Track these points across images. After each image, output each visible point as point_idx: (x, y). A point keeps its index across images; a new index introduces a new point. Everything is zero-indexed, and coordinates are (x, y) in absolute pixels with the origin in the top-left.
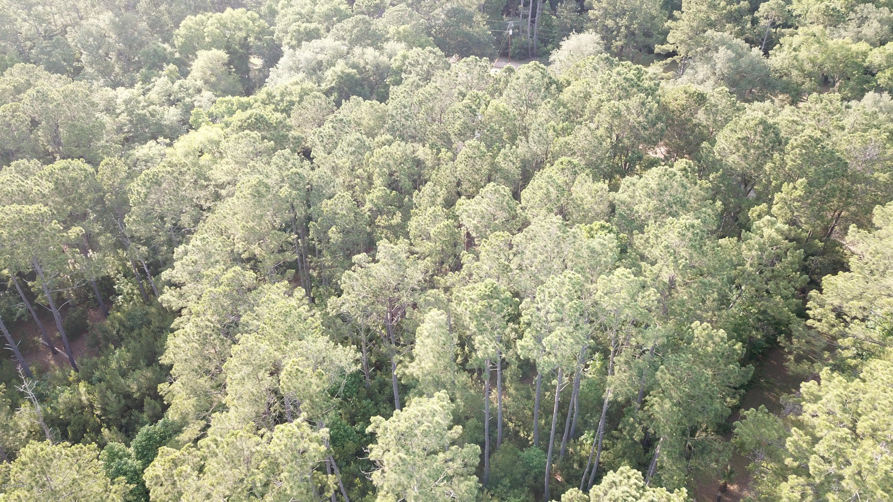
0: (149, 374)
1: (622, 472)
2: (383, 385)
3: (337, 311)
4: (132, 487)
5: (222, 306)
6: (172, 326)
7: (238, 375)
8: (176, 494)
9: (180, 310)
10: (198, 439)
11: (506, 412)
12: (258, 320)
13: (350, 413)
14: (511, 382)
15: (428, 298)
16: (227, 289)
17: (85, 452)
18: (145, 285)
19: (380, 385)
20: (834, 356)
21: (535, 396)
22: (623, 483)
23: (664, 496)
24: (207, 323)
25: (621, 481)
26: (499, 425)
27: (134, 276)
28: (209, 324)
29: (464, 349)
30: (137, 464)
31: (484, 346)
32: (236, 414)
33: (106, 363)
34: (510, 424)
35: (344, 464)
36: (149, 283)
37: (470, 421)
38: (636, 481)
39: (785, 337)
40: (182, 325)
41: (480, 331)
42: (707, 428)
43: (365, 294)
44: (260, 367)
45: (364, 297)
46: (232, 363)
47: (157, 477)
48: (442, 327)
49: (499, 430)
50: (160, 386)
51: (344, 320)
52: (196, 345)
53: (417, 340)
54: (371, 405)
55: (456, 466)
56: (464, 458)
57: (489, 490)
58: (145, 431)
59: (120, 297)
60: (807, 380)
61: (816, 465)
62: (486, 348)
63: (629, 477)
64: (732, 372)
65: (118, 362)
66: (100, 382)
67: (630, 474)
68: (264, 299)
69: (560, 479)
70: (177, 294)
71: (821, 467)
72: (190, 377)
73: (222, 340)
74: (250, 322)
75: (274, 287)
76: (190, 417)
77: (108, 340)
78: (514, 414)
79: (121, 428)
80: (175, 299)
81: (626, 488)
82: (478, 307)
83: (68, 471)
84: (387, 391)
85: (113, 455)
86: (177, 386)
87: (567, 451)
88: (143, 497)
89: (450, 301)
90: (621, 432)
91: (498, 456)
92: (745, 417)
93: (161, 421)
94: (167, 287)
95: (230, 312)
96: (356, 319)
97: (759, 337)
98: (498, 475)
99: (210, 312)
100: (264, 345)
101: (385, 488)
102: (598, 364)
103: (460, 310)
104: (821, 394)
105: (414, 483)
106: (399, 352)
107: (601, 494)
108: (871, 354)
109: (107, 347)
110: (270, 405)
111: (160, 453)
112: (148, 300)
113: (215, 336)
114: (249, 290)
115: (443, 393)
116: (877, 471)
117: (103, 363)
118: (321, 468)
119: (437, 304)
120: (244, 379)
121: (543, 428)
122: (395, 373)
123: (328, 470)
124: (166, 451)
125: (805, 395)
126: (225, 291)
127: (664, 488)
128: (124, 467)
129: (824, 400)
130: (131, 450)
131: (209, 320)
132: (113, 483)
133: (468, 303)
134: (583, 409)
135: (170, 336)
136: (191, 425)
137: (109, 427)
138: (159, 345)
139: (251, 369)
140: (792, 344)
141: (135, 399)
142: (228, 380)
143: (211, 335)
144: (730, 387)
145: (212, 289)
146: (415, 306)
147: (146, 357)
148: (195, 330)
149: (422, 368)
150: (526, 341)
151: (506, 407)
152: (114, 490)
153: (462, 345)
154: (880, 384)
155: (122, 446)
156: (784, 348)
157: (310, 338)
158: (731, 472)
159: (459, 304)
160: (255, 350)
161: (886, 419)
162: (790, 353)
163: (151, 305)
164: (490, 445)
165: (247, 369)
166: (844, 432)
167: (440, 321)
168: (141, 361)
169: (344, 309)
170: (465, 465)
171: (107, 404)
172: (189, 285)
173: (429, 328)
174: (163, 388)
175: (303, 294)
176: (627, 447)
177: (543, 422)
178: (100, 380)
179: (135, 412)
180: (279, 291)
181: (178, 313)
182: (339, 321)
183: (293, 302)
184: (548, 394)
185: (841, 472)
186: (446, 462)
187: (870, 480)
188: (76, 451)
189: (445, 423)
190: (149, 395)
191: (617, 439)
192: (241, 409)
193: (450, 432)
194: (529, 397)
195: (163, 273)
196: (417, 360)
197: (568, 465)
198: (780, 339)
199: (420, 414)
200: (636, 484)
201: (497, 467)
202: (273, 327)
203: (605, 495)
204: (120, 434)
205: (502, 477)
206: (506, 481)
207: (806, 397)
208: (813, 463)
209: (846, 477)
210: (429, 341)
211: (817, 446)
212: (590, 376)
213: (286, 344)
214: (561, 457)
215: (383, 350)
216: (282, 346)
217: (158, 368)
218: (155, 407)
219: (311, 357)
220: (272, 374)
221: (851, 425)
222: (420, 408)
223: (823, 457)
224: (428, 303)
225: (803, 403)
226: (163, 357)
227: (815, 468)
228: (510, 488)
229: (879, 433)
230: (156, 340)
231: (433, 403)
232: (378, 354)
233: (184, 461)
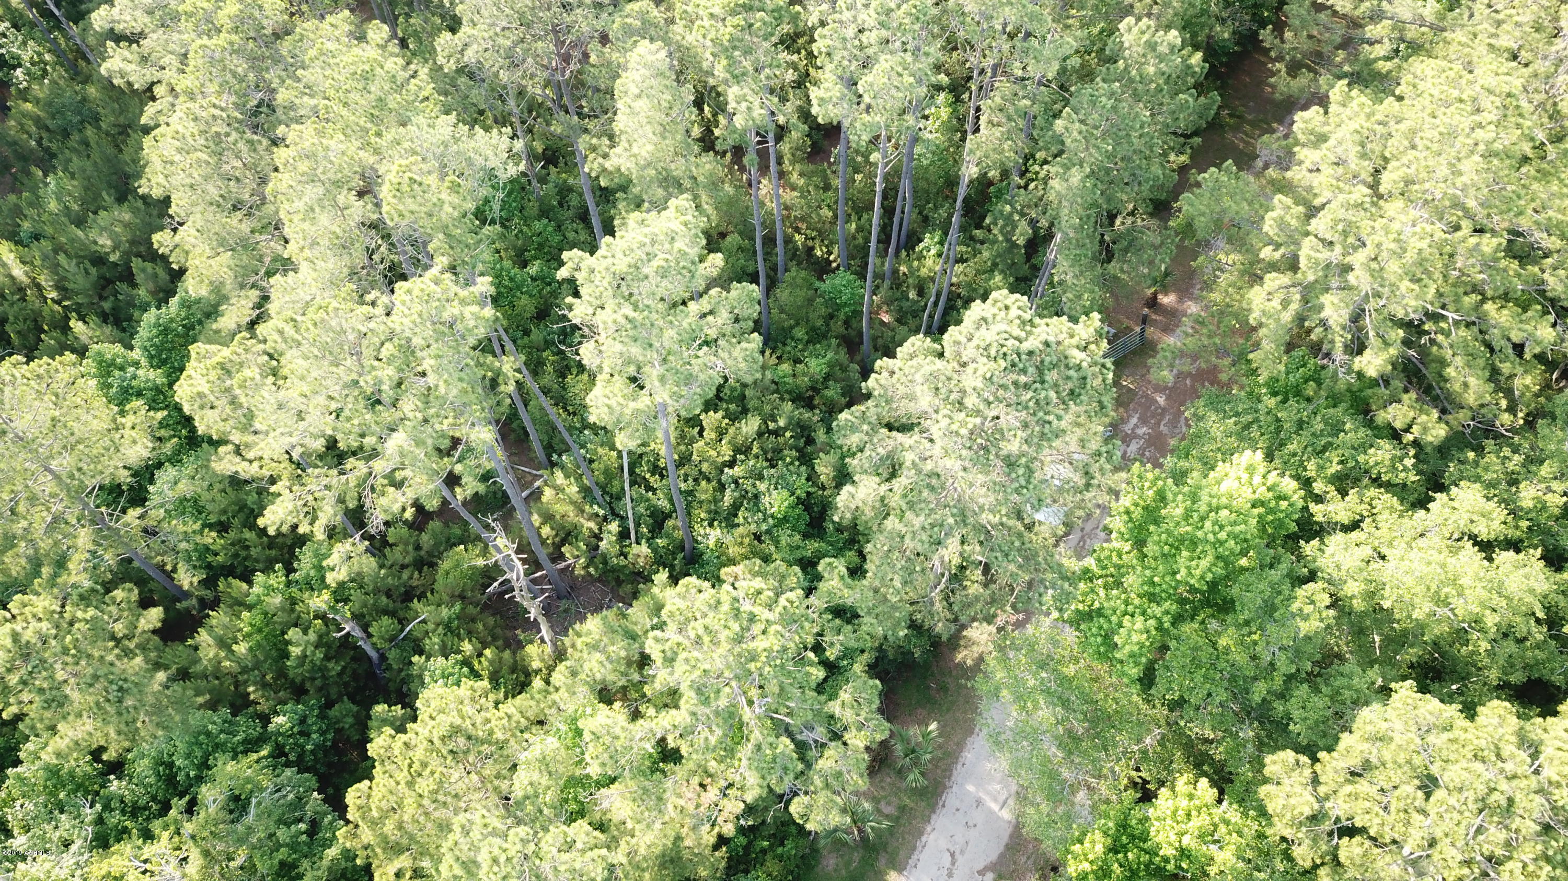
0: (127, 216)
1: (996, 301)
2: (564, 191)
3: (458, 61)
4: (160, 415)
5: (234, 74)
6: (144, 120)
7: (299, 205)
8: (243, 420)
9: (150, 89)
10: (252, 324)
11: (789, 217)
12: (312, 96)
13: (514, 248)
14: (793, 163)
15: (628, 20)
16: (235, 38)
17: (57, 370)
18: (62, 41)
19: (559, 193)
20: (1353, 57)
21: (837, 182)
22: (998, 318)
23: (1065, 329)
24: (213, 111)
25: (994, 316)
26: (779, 241)
27: (33, 25)
28: (217, 112)
29: (701, 110)
30: (156, 376)
31: (744, 105)
32: (315, 275)
33: (37, 203)
34: (797, 237)
35: (519, 334)
36: (68, 38)
37: (729, 239)
38: (1020, 313)
39: (1273, 30)
40: (162, 119)
41: (735, 77)
42: (1135, 208)
43: (504, 24)
44: (337, 184)
45: (504, 29)
46: (279, 183)
47: (201, 395)
48: (662, 74)
49: (780, 249)
50: (156, 238)
51: (471, 76)
52: (205, 157)
53: (619, 105)
54: (550, 229)
55: (720, 321)
56: (733, 308)
57: (774, 350)
58: (153, 320)
59: (19, 72)
60: (1305, 108)
61: (1312, 253)
62: (749, 109)
63: (1007, 308)
64: (1183, 106)
65: (59, 199)
66: (38, 240)
67: (1008, 302)
68: (312, 53)
69: (886, 318)
70: (136, 57)
71: (1318, 255)
72: (210, 217)
73: (250, 142)
74: (297, 101)
75: (325, 25)
76: (228, 287)
77: (25, 158)
78: (802, 219)
79: (105, 318)
80: (133, 67)
81: (1003, 327)
82: (726, 31)
83: (37, 403)
84: (574, 200)
85: (106, 368)
86: (187, 234)
87: (895, 272)
88: (184, 427)
89: (671, 21)
90: (990, 231)
91: (783, 294)
92: (1198, 185)
93: (174, 301)
94: (109, 44)
95: (252, 84)
96: (496, 75)
97: (1226, 35)
98: (786, 324)
99: (212, 88)
100: (336, 142)
101: (607, 369)
102: (945, 113)
103: (691, 38)
104: (1326, 129)
105: (653, 355)
106: (586, 131)
107: (963, 340)
108: (1415, 48)
109: (28, 174)
110: (370, 253)
111: (193, 355)
112: (77, 73)
113: (234, 135)
114: (277, 36)
115: (683, 201)
116: (1405, 251)
117: (31, 205)
118: (485, 347)
119: (647, 31)
120: (312, 210)
121: (854, 238)
122: (586, 170)
123: (498, 350)
124: (203, 352)
125: (1300, 136)
126: (231, 43)
127: (1065, 318)
128: (134, 383)
129: (1331, 142)
130: (136, 354)
131: (215, 106)
132: (122, 413)
133: (707, 23)
134: (922, 197)
135: (147, 141)
136: (234, 301)
137: (82, 318)
138: (127, 159)
139: (321, 190)
140: (1283, 42)
141: (115, 265)
142: (282, 214)
143: (228, 135)
144: (1175, 133)
145: (205, 40)
146: (604, 39)
147: (110, 185)
148: (193, 127)
149: (635, 156)
150: (827, 90)
151: (787, 208)
152: (129, 425)
153: (698, 104)
154: (1427, 103)
155: (118, 348)
156: (1270, 50)
157: (421, 120)
158: (1167, 274)
159: (689, 28)
160: (321, 154)
161: (1430, 163)
162: (1280, 59)
163: (87, 80)
164: (768, 276)
165: (313, 192)
166: (1361, 192)
167: (659, 65)
168: (104, 194)
169: (470, 56)
170: (737, 320)
171: (64, 278)
172: (154, 36)
173: (639, 79)
174: (161, 240)
175: (386, 37)
176: (999, 255)
177: (854, 226)
178: (37, 237)
179: (122, 287)
180: (337, 33)
181: (148, 94)
182: (462, 81)
183: (370, 52)
184: (858, 177)
185: (1348, 259)
186: (704, 316)
187: (1393, 268)
188: (41, 371)
189: (694, 252)
190: (138, 255)
191: (982, 243)
192: (320, 264)
193: (703, 265)
194: (827, 187)
195: (94, 15)
196: (624, 144)
197: (898, 294)
198: (1266, 34)
199: (648, 241)
200: (1019, 317)
201: (782, 311)
202: (346, 104)
203: (970, 340)
204: (108, 329)
205: (792, 328)
206: (800, 333)
207: (1302, 138)
208: (1307, 251)
209: (1356, 267)
210: (642, 105)
211: (1314, 221)
212: (930, 136)
213: (379, 134)
214: (887, 283)
215: (556, 128)
216: (373, 139)
217: (140, 204)
218: (156, 275)
219: (430, 155)
220: (361, 194)
221: (1370, 179)
222: (646, 230)
223: (1323, 240)
224: (629, 31)
225: (1296, 149)
226: (143, 181)
227: (1309, 258)
228: (808, 342)
229: (1416, 187)
230: (121, 151)
231: (669, 219)
232: (547, 137)
233: (241, 364)
